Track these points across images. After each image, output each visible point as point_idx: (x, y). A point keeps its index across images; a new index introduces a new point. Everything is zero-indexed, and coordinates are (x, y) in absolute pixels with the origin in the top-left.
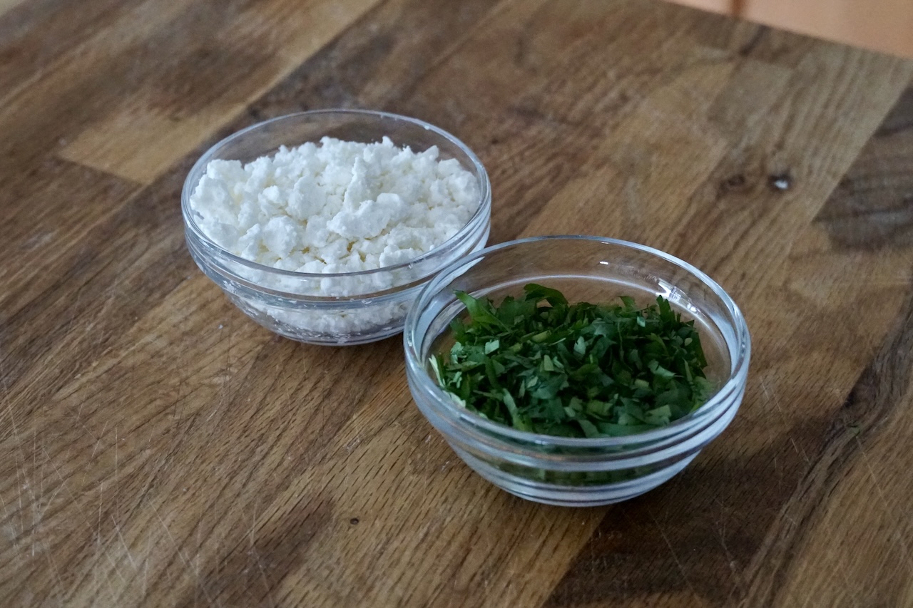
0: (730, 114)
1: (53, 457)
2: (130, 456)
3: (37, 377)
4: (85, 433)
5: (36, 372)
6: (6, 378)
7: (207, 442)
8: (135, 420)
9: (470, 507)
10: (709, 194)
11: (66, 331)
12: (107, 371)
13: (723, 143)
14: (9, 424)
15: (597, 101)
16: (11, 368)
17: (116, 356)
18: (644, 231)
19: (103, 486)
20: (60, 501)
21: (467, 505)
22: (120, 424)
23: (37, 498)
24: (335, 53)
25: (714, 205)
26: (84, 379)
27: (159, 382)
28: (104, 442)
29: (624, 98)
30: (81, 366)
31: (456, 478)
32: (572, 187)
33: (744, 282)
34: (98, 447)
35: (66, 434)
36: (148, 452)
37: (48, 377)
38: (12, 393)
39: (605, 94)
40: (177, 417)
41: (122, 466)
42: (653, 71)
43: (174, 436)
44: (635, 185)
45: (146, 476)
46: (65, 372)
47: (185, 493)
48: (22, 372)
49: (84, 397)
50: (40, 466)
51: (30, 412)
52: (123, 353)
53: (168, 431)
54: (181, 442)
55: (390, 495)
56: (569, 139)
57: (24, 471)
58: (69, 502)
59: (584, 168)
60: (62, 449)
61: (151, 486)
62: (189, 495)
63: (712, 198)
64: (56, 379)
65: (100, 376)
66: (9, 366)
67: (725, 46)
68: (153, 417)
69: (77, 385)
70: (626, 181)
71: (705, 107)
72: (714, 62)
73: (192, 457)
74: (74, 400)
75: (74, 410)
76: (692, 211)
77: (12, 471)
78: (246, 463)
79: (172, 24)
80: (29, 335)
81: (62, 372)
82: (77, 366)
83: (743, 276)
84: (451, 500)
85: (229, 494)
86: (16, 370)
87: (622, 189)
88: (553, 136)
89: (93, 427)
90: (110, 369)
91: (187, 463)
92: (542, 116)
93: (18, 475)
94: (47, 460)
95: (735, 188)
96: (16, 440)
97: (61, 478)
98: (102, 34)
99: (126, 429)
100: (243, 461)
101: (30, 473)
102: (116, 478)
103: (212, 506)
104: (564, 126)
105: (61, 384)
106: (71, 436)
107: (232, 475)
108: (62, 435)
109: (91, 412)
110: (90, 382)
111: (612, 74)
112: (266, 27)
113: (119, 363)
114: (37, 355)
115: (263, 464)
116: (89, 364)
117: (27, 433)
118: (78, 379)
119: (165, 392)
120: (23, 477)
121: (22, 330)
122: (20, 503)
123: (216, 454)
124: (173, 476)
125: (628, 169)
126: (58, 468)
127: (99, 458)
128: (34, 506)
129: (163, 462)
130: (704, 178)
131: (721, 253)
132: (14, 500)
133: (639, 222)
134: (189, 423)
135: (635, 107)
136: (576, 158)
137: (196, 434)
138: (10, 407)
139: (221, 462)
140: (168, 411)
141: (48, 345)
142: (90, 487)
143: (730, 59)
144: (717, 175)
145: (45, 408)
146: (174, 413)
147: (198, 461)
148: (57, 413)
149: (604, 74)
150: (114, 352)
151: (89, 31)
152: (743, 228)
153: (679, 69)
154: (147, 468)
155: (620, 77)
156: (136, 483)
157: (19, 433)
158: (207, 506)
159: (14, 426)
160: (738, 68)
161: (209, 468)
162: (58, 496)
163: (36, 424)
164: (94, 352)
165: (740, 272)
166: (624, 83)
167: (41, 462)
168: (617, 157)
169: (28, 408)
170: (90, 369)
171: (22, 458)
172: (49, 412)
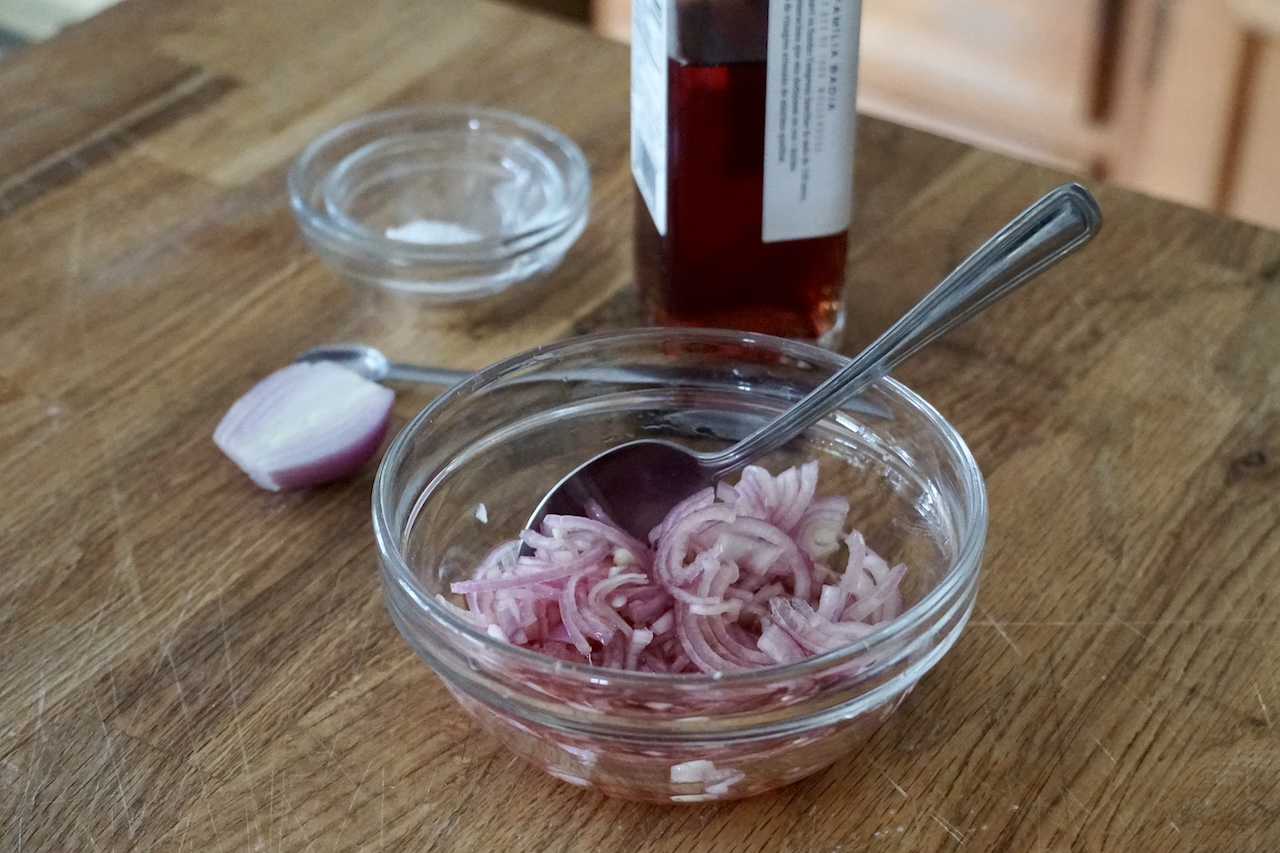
0: (1247, 361)
1: (297, 807)
2: (401, 810)
3: (278, 692)
4: (341, 775)
5: (277, 685)
6: (237, 692)
7: (507, 799)
8: (407, 762)
10: (1216, 476)
11: (319, 630)
12: (372, 690)
13: (1235, 404)
14: (239, 757)
15: (1057, 337)
16: (243, 678)
17: (386, 668)
18: (1122, 526)
22: (389, 765)
25: (1221, 494)
26: (342, 699)
27: (443, 709)
28: (367, 790)
29: (1096, 335)
30: (337, 678)
32: (1021, 458)
33: (1262, 608)
34: (359, 796)
35: (314, 775)
36: (426, 808)
37: (293, 694)
38: (243, 714)
39: (1069, 325)
40: (466, 760)
41: (390, 825)
42: (1137, 297)
43: (463, 786)
44: (1110, 459)
45: (423, 841)
46: (316, 687)
48: (257, 685)
49: (341, 724)
50: (278, 819)
51: (268, 742)
52: (395, 665)
53: (454, 779)
54: (471, 796)
56: (1018, 390)
57: (256, 824)
59: (1041, 431)
60: (310, 796)
63: (1220, 483)
64: (303, 698)
65: (364, 695)
66: (240, 676)
67: (1239, 265)
68: (434, 758)
69: (331, 706)
70: (1097, 453)
71: (1212, 351)
72: (1222, 287)
73: (486, 818)
74: (327, 729)
75: (327, 741)
76: (1190, 501)
77: (241, 823)
78: (560, 831)
80: (268, 632)
81: (312, 687)
82: (333, 680)
83: (1262, 599)
86: (251, 680)
87: (1092, 463)
88: (995, 384)
89: (352, 768)
90: (376, 687)
91: (479, 825)
92: (981, 355)
93: (248, 830)
94: (288, 811)
95: (1252, 470)
96: (247, 779)
97: (306, 837)
99: (395, 773)
100: (556, 828)
101: (265, 829)
102: (381, 842)
104: (1011, 371)
105: (310, 703)
106: (322, 779)
108: (308, 777)
109: (350, 746)
110: (351, 703)
111: (1079, 299)
113: (390, 678)
114: (278, 662)
115: (583, 834)
116: (350, 677)
117: (262, 771)
118: (333, 698)
119: (452, 723)
120: (254, 835)
121: (261, 624)
123: (520, 816)
124: (458, 844)
125: (1100, 435)
126: (303, 823)
127: (358, 812)
129: (445, 824)
130: (1208, 453)
131: (1232, 564)
133: (1115, 509)
134: (482, 770)
135: (1113, 347)
136: (1028, 415)
137: (493, 785)
138: (240, 733)
139: (525, 828)
140: (454, 750)
141: (293, 649)
143: (1248, 284)
144: (1226, 450)
145: (287, 737)
146: (462, 753)
147: (494, 825)
148: (304, 745)
149: (1068, 298)
150: (383, 662)
152: (1262, 530)
153: (1175, 295)
154: (424, 829)
155: (1091, 304)
157: (252, 770)
159: (245, 760)
160: (1259, 297)
161: (510, 834)
163: (275, 758)
164: (357, 661)
165: (1259, 592)
166: (1098, 311)
167: (279, 814)
168: (1085, 418)
169: (265, 736)
170: (350, 684)
171: (254, 805)
172: (292, 743)
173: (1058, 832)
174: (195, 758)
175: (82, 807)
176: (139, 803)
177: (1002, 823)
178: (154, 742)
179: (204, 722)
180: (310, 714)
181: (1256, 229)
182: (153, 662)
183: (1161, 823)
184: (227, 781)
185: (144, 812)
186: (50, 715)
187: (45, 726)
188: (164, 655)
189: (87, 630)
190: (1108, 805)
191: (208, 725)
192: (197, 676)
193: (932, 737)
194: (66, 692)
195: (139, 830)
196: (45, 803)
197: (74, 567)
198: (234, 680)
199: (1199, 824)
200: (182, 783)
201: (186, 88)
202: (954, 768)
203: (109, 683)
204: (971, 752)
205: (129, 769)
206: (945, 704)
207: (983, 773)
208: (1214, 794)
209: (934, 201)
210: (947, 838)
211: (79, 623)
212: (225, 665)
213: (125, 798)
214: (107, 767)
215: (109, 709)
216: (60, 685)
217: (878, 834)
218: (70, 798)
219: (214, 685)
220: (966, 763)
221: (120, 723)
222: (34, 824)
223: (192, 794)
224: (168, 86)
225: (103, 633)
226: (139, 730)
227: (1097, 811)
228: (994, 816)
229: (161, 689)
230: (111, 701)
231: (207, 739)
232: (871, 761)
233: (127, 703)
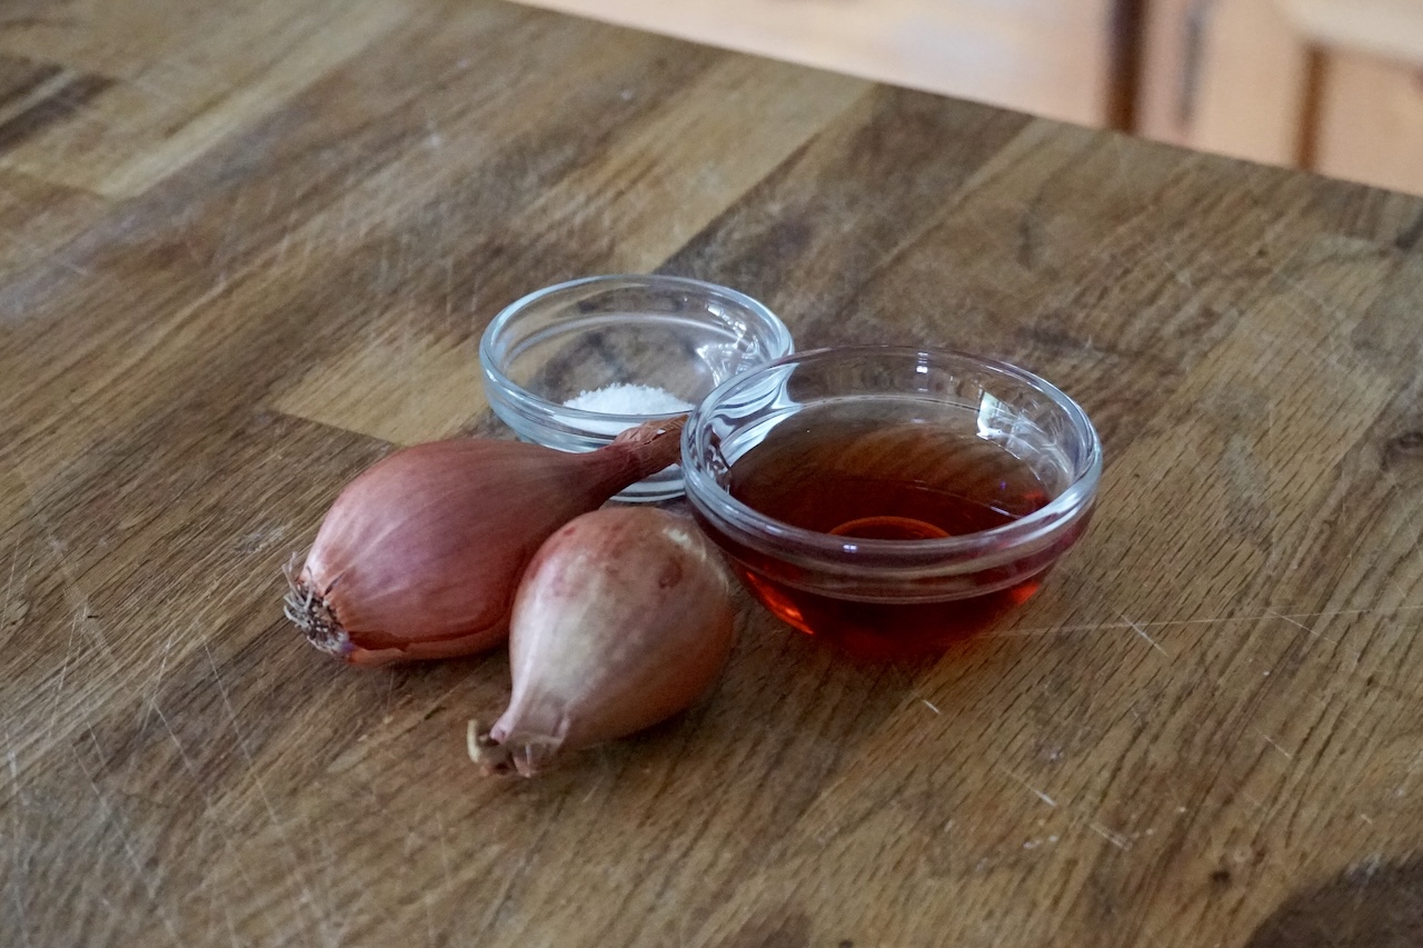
0: (1390, 339)
1: (343, 856)
2: (466, 853)
3: (295, 740)
4: (388, 821)
5: (293, 732)
6: (247, 742)
7: (590, 834)
8: (464, 803)
9: (1032, 921)
10: (1369, 461)
11: (332, 673)
12: (409, 731)
13: (1383, 381)
14: (264, 808)
15: (1165, 319)
16: (251, 727)
17: (421, 708)
18: (1267, 516)
19: (430, 899)
20: (364, 919)
21: (1026, 921)
22: (444, 807)
23: (327, 915)
24: (713, 248)
25: (1379, 477)
26: (374, 743)
28: (422, 834)
29: (1209, 315)
30: (365, 722)
31: (1003, 883)
32: (1139, 452)
34: (412, 840)
35: (356, 822)
36: (494, 850)
37: (314, 741)
38: (260, 764)
39: (1177, 308)
40: (534, 797)
41: (456, 868)
42: (1253, 274)
43: (535, 824)
44: (1243, 449)
45: (498, 883)
46: (341, 732)
47: (563, 907)
48: (270, 732)
49: (378, 768)
50: (323, 869)
51: (294, 792)
52: (431, 705)
53: (522, 817)
54: (546, 833)
55: (898, 907)
56: (1125, 379)
57: (298, 876)
58: (378, 921)
59: (1155, 422)
60: (357, 843)
61: (508, 897)
62: (572, 908)
63: (1376, 467)
64: (328, 742)
65: (400, 737)
66: (248, 724)
67: (1370, 234)
68: (496, 797)
69: (363, 751)
70: (1227, 442)
71: (1348, 328)
72: (1354, 258)
73: (568, 855)
74: (363, 773)
75: (365, 787)
76: (1343, 486)
77: (278, 876)
78: (656, 863)
79: (435, 203)
80: (272, 678)
81: (336, 732)
82: (360, 722)
84: (998, 914)
85: (636, 908)
86: (261, 729)
87: (1222, 453)
88: (1096, 374)
89: (401, 812)
90: (414, 728)
91: (561, 862)
92: (1076, 344)
93: (289, 883)
94: (333, 859)
95: (1411, 451)
96: (277, 831)
97: (359, 886)
98: (316, 223)
99: (453, 815)
100: (651, 861)
101: (309, 880)
102: (449, 886)
103: (612, 925)
104: (1115, 359)
105: (337, 749)
106: (366, 826)
107: (639, 880)
108: (352, 824)
109: (393, 790)
110: (384, 746)
111: (1184, 277)
112: (592, 209)
113: (428, 717)
114: (291, 708)
115: (684, 864)
116: (380, 719)
117: (293, 822)
118: (363, 742)
120: (297, 886)
121: (261, 670)
122: (300, 923)
123: (608, 849)
124: (541, 883)
125: (1228, 423)
126: (354, 872)
127: (416, 857)
128: (323, 927)
129: (522, 863)
130: (1357, 435)
131: (1399, 549)
132: (289, 919)
133: (1256, 501)
134: (555, 805)
135: (1231, 328)
136: (1139, 404)
137: (571, 821)
138: (259, 784)
139: (616, 862)
140: (517, 787)
141: (307, 693)
142: (409, 899)
143: (1383, 254)
144: (1378, 432)
145: (316, 784)
146: (527, 790)
147: (579, 860)
148: (339, 792)
149: (1171, 277)
150: (417, 701)
151: (294, 217)
153: (1296, 269)
154: (497, 872)
155: (1199, 283)
156: (484, 893)
157: (281, 822)
158: (605, 923)
159: (271, 812)
160: (1397, 266)
161: (599, 870)
162: (361, 912)
163: (306, 807)
164: (384, 702)
166: (1207, 291)
167: (323, 865)
168: (1208, 405)
169: (290, 785)
170: (380, 727)
171: (292, 856)
172: (326, 790)
173: (1234, 831)
174: (211, 813)
175: (87, 869)
176: (152, 863)
177: (1168, 827)
178: (159, 798)
179: (214, 774)
180: (339, 761)
181: (1385, 194)
182: (139, 718)
183: (1350, 817)
184: (255, 834)
185: (161, 871)
186: (27, 778)
187: (24, 789)
188: (151, 708)
189: (51, 688)
190: (1287, 802)
191: (220, 776)
192: (195, 727)
193: (1075, 743)
194: (40, 753)
195: (160, 889)
196: (40, 869)
197: (20, 623)
198: (241, 729)
199: (1393, 815)
200: (201, 839)
201: (45, 91)
202: (1106, 774)
203: (89, 741)
204: (1123, 757)
205: (133, 827)
206: (1086, 711)
207: (1140, 778)
208: (1407, 783)
209: (995, 179)
210: (1107, 846)
211: (41, 681)
212: (227, 714)
213: (135, 857)
214: (108, 827)
215: (96, 768)
216: (30, 747)
217: (1027, 845)
218: (69, 862)
219: (218, 736)
220: (1118, 769)
221: (113, 781)
222: (32, 891)
223: (214, 850)
224: (23, 90)
225: (70, 690)
226: (137, 788)
227: (1278, 806)
228: (1158, 819)
229: (154, 744)
230: (97, 759)
231: (220, 793)
232: (1009, 772)
233: (118, 760)
